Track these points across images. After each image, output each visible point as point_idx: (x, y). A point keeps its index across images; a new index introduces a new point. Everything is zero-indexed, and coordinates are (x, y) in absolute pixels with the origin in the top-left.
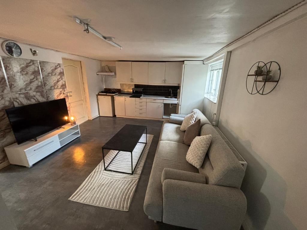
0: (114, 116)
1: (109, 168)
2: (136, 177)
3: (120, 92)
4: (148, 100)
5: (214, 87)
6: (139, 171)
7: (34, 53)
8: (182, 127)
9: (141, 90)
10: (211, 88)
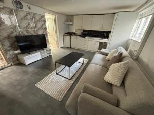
0: (71, 47)
1: (59, 74)
2: (72, 82)
3: (75, 34)
4: (89, 40)
5: (139, 32)
6: (74, 79)
7: (30, 8)
8: (108, 58)
9: (86, 33)
10: (136, 32)
